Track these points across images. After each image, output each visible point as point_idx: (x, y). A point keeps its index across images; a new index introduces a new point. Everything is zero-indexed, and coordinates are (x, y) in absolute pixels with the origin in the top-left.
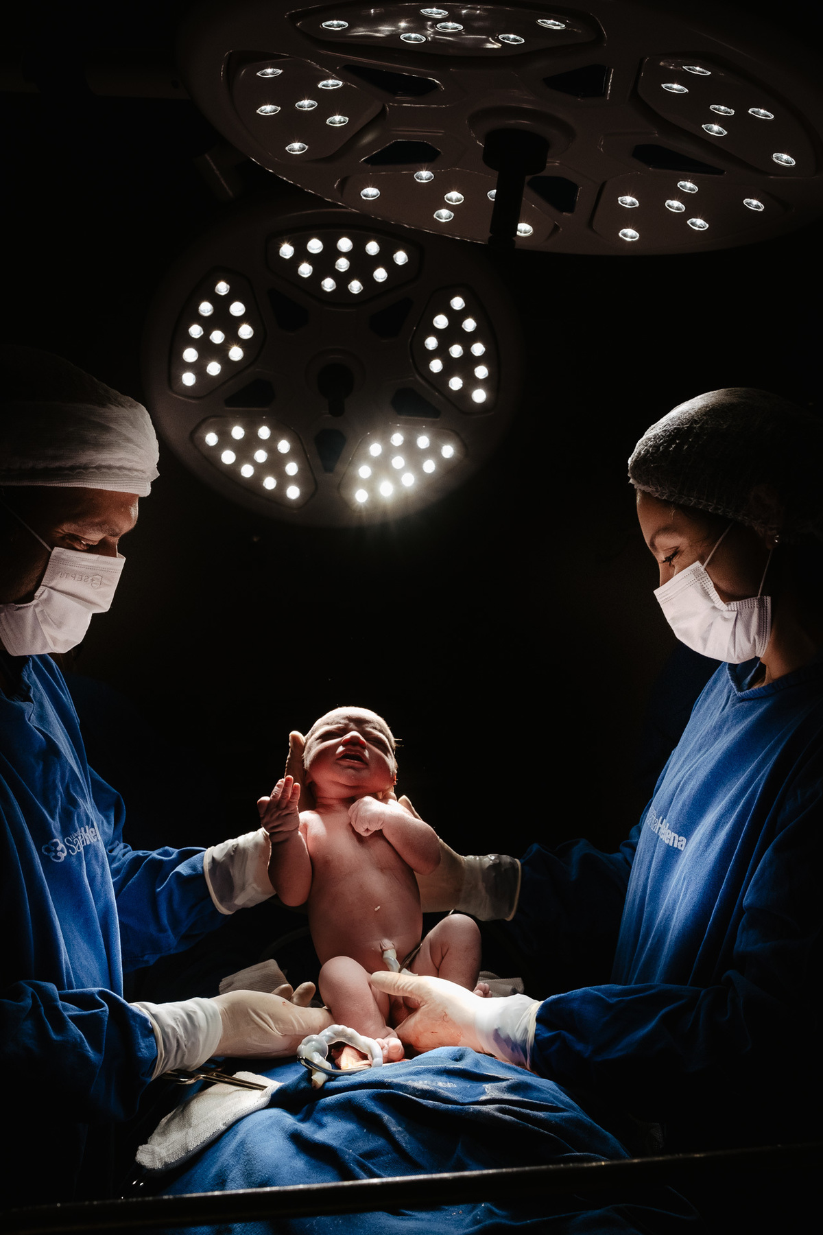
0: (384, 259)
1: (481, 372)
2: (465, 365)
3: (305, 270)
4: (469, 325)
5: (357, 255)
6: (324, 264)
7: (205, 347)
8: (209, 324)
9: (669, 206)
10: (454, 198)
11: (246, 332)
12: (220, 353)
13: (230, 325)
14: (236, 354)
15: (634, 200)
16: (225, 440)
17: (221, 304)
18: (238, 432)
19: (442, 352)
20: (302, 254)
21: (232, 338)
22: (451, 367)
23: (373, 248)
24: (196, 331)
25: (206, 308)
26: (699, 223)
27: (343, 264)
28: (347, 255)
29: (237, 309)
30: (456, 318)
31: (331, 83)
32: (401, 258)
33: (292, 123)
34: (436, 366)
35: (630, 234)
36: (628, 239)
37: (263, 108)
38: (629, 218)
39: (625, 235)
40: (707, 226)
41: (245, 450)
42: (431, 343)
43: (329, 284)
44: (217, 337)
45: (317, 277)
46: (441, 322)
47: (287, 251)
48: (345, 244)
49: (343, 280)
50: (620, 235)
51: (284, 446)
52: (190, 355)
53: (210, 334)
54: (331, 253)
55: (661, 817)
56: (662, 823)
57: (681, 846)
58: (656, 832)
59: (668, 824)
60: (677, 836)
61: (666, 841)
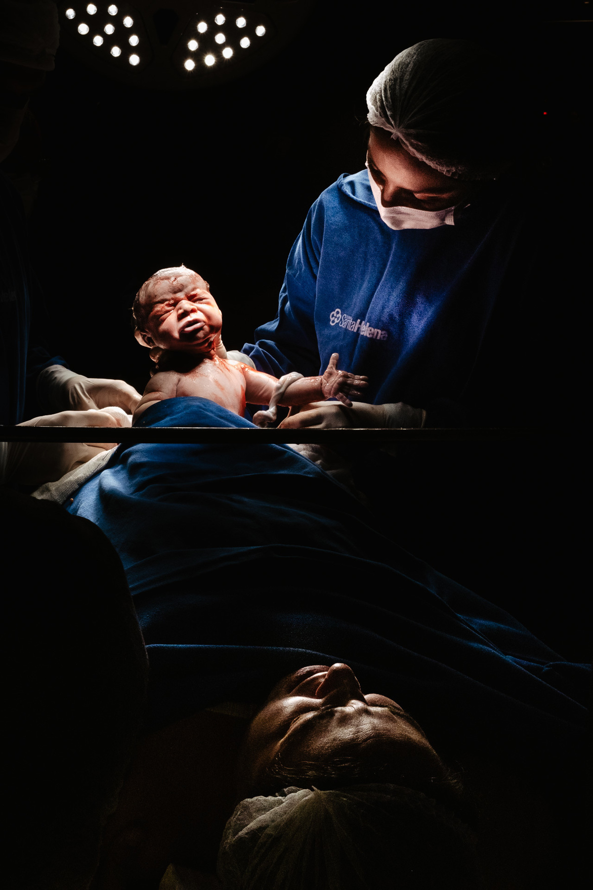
41: (97, 23)
55: (359, 320)
56: (360, 323)
57: (384, 337)
58: (355, 331)
59: (368, 324)
60: (380, 331)
61: (368, 336)
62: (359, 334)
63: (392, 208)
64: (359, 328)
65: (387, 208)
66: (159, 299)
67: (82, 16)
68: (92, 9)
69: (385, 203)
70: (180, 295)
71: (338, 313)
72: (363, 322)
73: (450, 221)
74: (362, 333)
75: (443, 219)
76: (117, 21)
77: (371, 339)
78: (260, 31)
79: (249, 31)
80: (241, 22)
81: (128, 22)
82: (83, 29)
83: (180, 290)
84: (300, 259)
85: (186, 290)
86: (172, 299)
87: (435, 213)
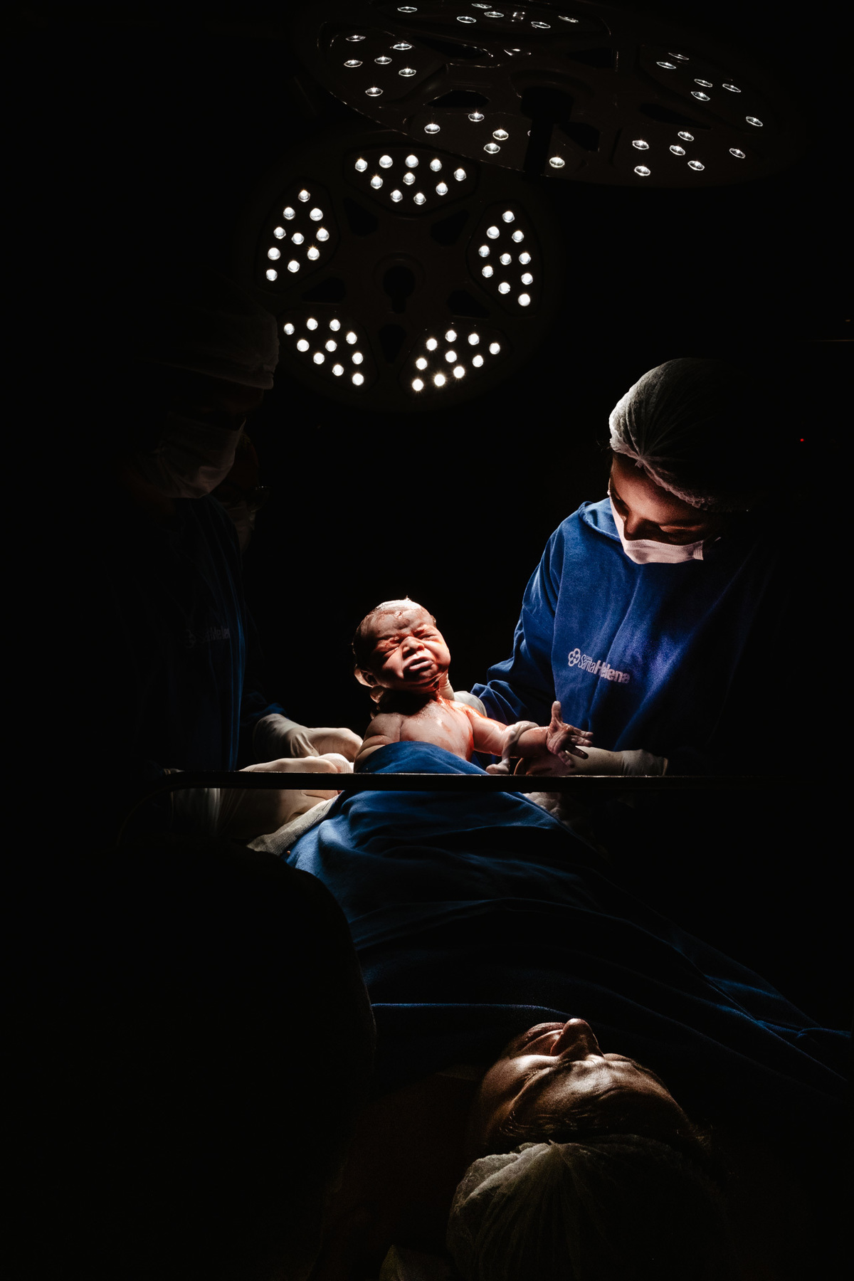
0: (447, 175)
1: (527, 279)
2: (512, 273)
3: (377, 182)
4: (518, 236)
5: (422, 171)
6: (393, 177)
7: (286, 246)
8: (291, 228)
9: (673, 150)
10: (501, 135)
11: (322, 234)
12: (300, 253)
13: (309, 229)
14: (313, 253)
15: (645, 143)
17: (302, 210)
19: (493, 259)
20: (374, 168)
21: (311, 240)
22: (502, 273)
23: (436, 165)
24: (279, 232)
25: (289, 212)
26: (697, 165)
27: (409, 178)
28: (413, 170)
29: (316, 214)
30: (507, 230)
31: (403, 46)
32: (460, 174)
33: (371, 73)
34: (488, 271)
35: (643, 170)
36: (641, 174)
37: (349, 62)
38: (642, 158)
39: (639, 171)
40: (704, 167)
41: (317, 341)
42: (484, 251)
43: (396, 195)
44: (298, 238)
45: (387, 188)
46: (493, 232)
47: (362, 165)
48: (412, 161)
49: (409, 192)
50: (635, 170)
52: (274, 253)
53: (292, 235)
54: (400, 167)
55: (599, 662)
56: (601, 665)
57: (626, 680)
58: (595, 672)
59: (609, 665)
60: (621, 674)
61: (609, 679)
62: (599, 676)
63: (635, 541)
64: (599, 670)
65: (631, 542)
66: (383, 635)
67: (302, 332)
68: (312, 324)
69: (628, 536)
70: (406, 631)
71: (577, 653)
72: (604, 664)
73: (698, 556)
74: (602, 676)
75: (691, 553)
76: (340, 337)
77: (612, 681)
78: (495, 348)
79: (482, 348)
80: (474, 339)
81: (352, 338)
82: (303, 345)
83: (406, 626)
84: (537, 595)
85: (412, 626)
86: (397, 635)
87: (682, 547)
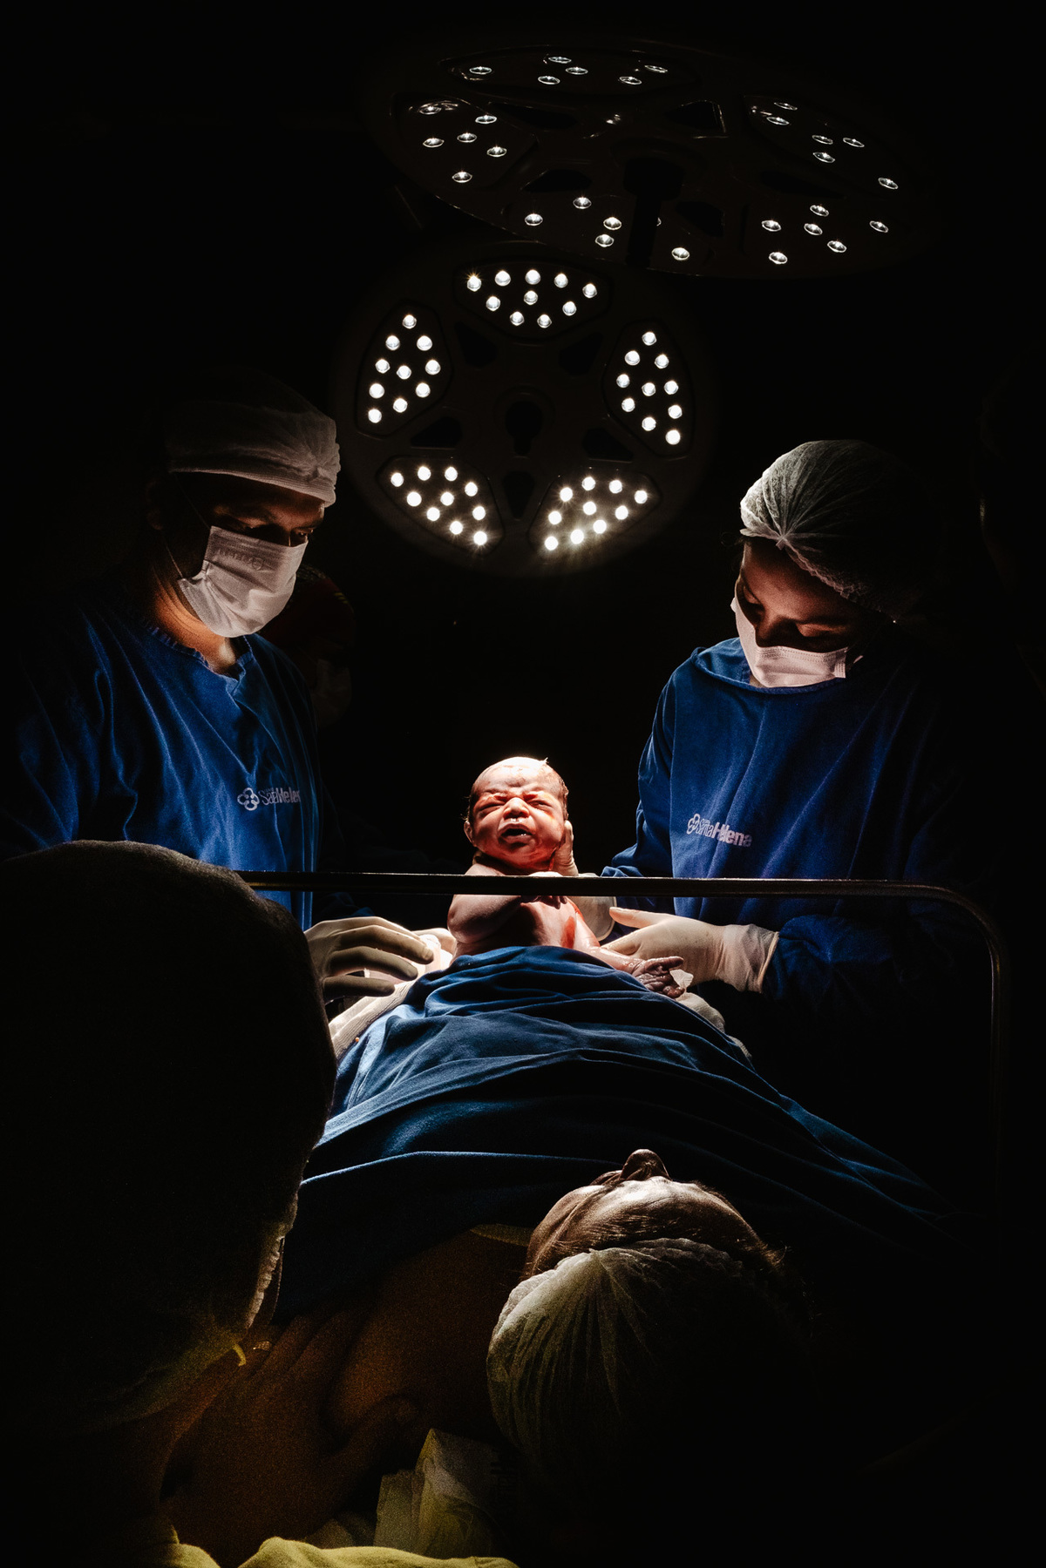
0: (574, 292)
1: (675, 412)
2: (658, 406)
3: (493, 303)
4: (662, 361)
5: (545, 287)
6: (512, 297)
7: (390, 380)
8: (395, 359)
9: (808, 229)
10: (612, 224)
11: (433, 367)
12: (407, 389)
13: (417, 360)
14: (423, 390)
15: (777, 224)
16: (412, 482)
17: (408, 338)
18: (424, 473)
19: (634, 390)
20: (489, 287)
21: (419, 375)
22: (645, 406)
23: (561, 280)
24: (382, 366)
25: (393, 342)
26: (837, 246)
27: (531, 297)
28: (534, 288)
29: (424, 343)
30: (648, 354)
31: (487, 119)
32: (590, 290)
33: (454, 155)
34: (629, 405)
35: (779, 257)
36: (777, 262)
37: (428, 140)
38: (775, 242)
39: (775, 258)
40: (846, 248)
41: (431, 492)
42: (623, 380)
43: (517, 318)
44: (404, 372)
45: (505, 310)
46: (633, 358)
47: (474, 283)
48: (533, 276)
49: (531, 313)
50: (770, 258)
51: (471, 489)
52: (377, 391)
53: (397, 369)
54: (519, 285)
55: (718, 824)
56: (720, 828)
57: (747, 843)
58: (713, 837)
59: (728, 826)
60: (742, 836)
61: (728, 842)
62: (718, 841)
63: (769, 649)
64: (717, 834)
65: (765, 649)
70: (516, 791)
71: (697, 818)
73: (840, 672)
74: (720, 840)
75: (832, 668)
76: (457, 488)
77: (732, 844)
78: (641, 497)
79: (626, 497)
80: (616, 486)
83: (518, 784)
84: (651, 759)
85: (526, 787)
86: (505, 791)
